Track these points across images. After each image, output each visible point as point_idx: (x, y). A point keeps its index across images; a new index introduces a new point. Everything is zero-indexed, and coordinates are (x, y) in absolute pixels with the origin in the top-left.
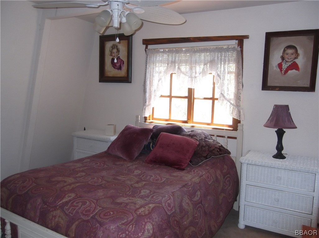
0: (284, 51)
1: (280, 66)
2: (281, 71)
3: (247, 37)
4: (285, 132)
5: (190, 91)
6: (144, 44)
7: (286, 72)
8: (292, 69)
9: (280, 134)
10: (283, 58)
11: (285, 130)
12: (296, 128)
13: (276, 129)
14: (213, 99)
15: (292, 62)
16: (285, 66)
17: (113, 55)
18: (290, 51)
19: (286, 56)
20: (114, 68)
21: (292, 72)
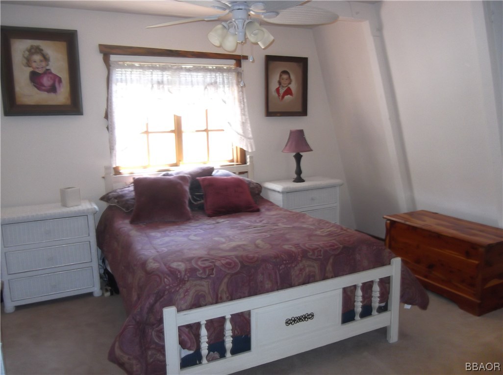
0: (281, 76)
1: (278, 90)
2: (279, 96)
3: (246, 58)
4: (302, 156)
5: (178, 122)
6: (101, 51)
7: (283, 97)
8: (287, 95)
9: (298, 158)
10: (280, 83)
11: (302, 154)
12: (311, 150)
13: (294, 154)
14: (206, 130)
15: (287, 88)
16: (282, 91)
17: (34, 65)
18: (285, 76)
19: (282, 81)
20: (39, 89)
21: (288, 97)
